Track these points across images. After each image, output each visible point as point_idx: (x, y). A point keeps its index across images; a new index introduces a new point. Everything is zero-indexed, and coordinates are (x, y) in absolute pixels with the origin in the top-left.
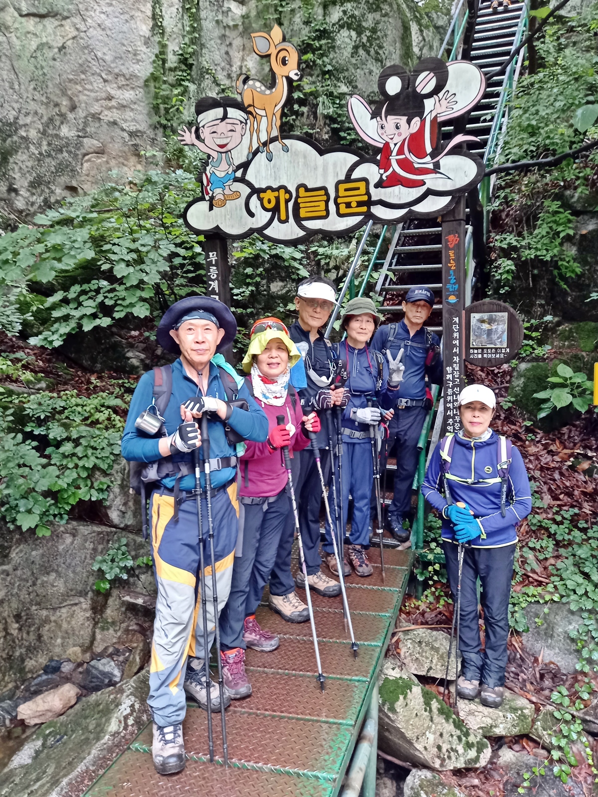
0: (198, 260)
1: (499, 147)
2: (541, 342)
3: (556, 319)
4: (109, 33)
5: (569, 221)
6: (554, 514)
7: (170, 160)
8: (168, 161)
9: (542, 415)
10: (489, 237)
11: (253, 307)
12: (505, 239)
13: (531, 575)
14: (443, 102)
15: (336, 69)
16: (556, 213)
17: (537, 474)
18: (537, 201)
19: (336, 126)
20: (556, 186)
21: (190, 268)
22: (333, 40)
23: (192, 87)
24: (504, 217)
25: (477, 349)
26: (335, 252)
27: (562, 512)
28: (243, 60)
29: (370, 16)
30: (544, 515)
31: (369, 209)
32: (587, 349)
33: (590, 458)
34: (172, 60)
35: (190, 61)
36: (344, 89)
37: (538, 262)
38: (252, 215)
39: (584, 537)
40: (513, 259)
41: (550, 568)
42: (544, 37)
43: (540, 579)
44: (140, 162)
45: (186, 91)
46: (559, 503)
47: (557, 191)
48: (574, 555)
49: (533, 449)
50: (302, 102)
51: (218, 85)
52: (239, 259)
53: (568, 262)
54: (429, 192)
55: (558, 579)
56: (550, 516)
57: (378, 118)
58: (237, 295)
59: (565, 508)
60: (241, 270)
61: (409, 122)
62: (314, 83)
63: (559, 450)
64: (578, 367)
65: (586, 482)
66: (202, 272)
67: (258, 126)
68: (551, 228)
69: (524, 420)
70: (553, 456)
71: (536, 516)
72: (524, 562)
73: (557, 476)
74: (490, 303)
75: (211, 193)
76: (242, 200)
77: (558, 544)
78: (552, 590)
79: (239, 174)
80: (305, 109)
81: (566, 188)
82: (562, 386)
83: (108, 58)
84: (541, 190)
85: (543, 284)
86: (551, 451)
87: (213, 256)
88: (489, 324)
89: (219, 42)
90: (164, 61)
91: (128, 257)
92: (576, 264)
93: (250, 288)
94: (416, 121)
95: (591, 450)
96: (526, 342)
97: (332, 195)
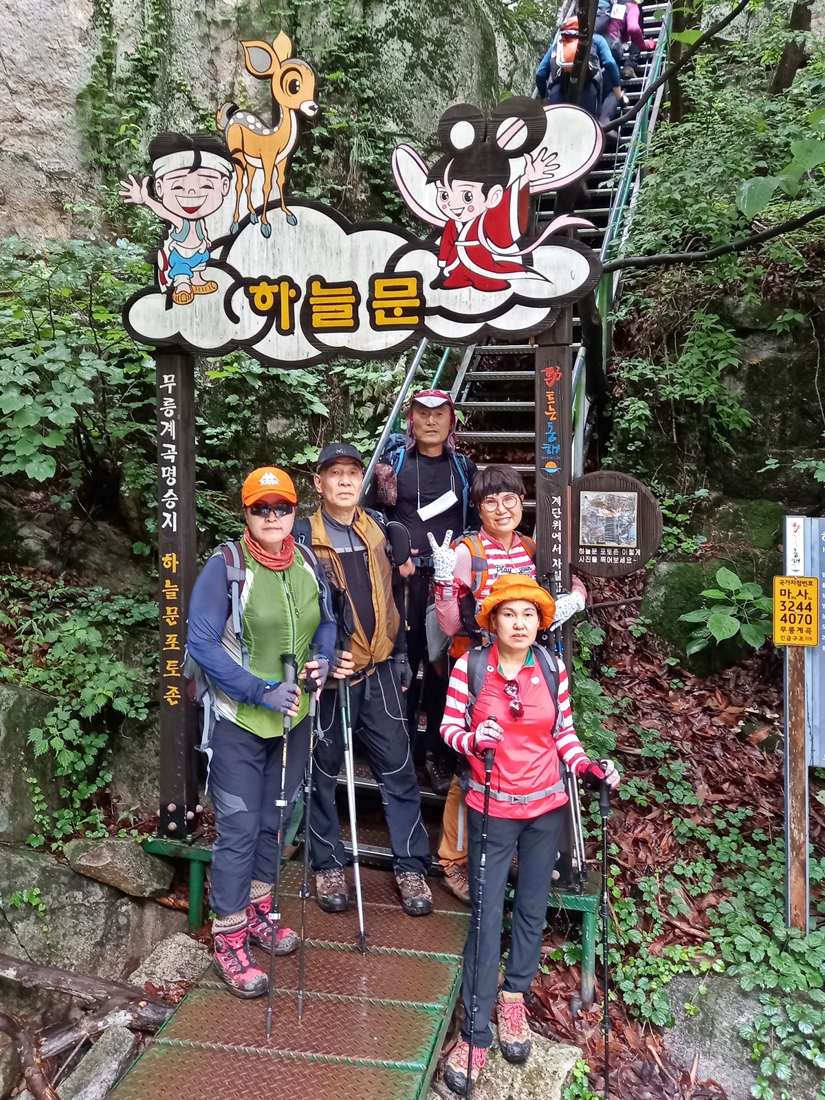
0: (148, 380)
1: (626, 230)
2: (691, 531)
3: (714, 495)
4: (23, 19)
5: (732, 345)
6: (714, 816)
7: (112, 220)
8: (109, 221)
9: (695, 649)
10: (610, 364)
11: (238, 458)
12: (635, 367)
13: (678, 924)
14: (538, 164)
15: (380, 97)
16: (713, 330)
17: (687, 747)
18: (683, 311)
19: (378, 181)
20: (711, 288)
21: (136, 392)
22: (377, 53)
23: (154, 110)
24: (633, 332)
25: (590, 548)
26: (372, 376)
27: (727, 814)
28: (236, 73)
29: (434, 22)
30: (699, 819)
31: (422, 320)
32: (762, 544)
33: (770, 722)
34: (123, 67)
35: (153, 71)
36: (391, 126)
37: (685, 405)
38: (235, 319)
39: (762, 857)
40: (646, 399)
41: (709, 912)
42: (693, 68)
43: (693, 931)
44: (62, 221)
45: (143, 113)
46: (721, 797)
47: (713, 297)
48: (746, 889)
49: (680, 705)
50: (326, 143)
51: (196, 109)
52: (217, 380)
53: (731, 407)
54: (516, 300)
55: (720, 932)
56: (708, 820)
57: (438, 183)
58: (211, 437)
59: (731, 807)
60: (220, 397)
61: (485, 191)
62: (346, 115)
63: (721, 707)
64: (748, 573)
65: (763, 762)
66: (153, 401)
67: (250, 183)
68: (704, 353)
69: (666, 655)
70: (712, 716)
71: (686, 820)
72: (667, 900)
73: (718, 751)
74: (611, 477)
75: (169, 281)
76: (220, 296)
77: (720, 869)
78: (712, 953)
80: (330, 154)
81: (725, 292)
82: (726, 603)
83: (20, 57)
84: (689, 293)
85: (693, 438)
86: (709, 709)
87: (169, 382)
88: (608, 509)
89: (199, 44)
90: (110, 68)
91: (25, 380)
92: (743, 411)
93: (234, 427)
94: (496, 192)
95: (770, 708)
96: (666, 529)
97: (365, 296)
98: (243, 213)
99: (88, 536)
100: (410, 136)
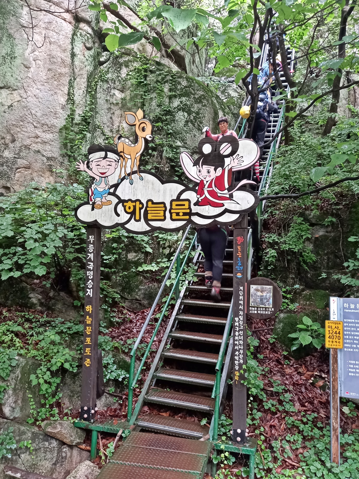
0: (82, 237)
1: (267, 185)
2: (292, 301)
3: (302, 287)
4: (40, 100)
5: (308, 229)
6: (302, 417)
7: (71, 176)
8: (70, 176)
9: (294, 348)
10: (261, 235)
11: (116, 268)
12: (271, 237)
13: (287, 460)
14: (235, 160)
15: (175, 132)
16: (301, 224)
17: (291, 388)
18: (289, 216)
19: (173, 164)
20: (300, 207)
21: (78, 242)
22: (174, 116)
23: (89, 135)
24: (270, 223)
25: (254, 307)
26: (169, 237)
27: (307, 416)
28: (120, 122)
29: (196, 106)
30: (296, 417)
31: (190, 217)
32: (320, 307)
33: (324, 378)
34: (77, 119)
35: (89, 120)
36: (179, 143)
37: (290, 252)
38: (118, 215)
39: (321, 433)
40: (275, 249)
41: (300, 456)
42: (293, 125)
43: (294, 463)
44: (52, 176)
45: (85, 136)
46: (305, 408)
47: (301, 211)
48: (315, 447)
49: (288, 371)
50: (154, 149)
51: (105, 135)
52: (109, 238)
53: (308, 253)
54: (226, 211)
55: (304, 464)
56: (299, 418)
57: (197, 166)
58: (106, 260)
59: (308, 413)
60: (110, 244)
61: (215, 170)
62: (161, 139)
63: (305, 372)
64: (315, 318)
65: (321, 395)
66: (84, 245)
67: (126, 164)
68: (297, 232)
69: (283, 350)
70: (301, 376)
71: (291, 418)
72: (283, 451)
73: (303, 390)
74: (262, 279)
75: (93, 200)
76: (113, 206)
77: (304, 438)
78: (301, 473)
79: (112, 190)
80: (155, 153)
81: (306, 209)
82: (306, 330)
83: (39, 114)
84: (292, 209)
85: (293, 265)
86: (300, 372)
87: (92, 238)
88: (261, 292)
89: (107, 111)
90: (73, 119)
91: (36, 237)
92: (313, 255)
93: (115, 256)
94: (220, 170)
95: (324, 373)
96: (284, 300)
97: (168, 207)
98: (123, 175)
99: (56, 298)
100: (186, 147)
